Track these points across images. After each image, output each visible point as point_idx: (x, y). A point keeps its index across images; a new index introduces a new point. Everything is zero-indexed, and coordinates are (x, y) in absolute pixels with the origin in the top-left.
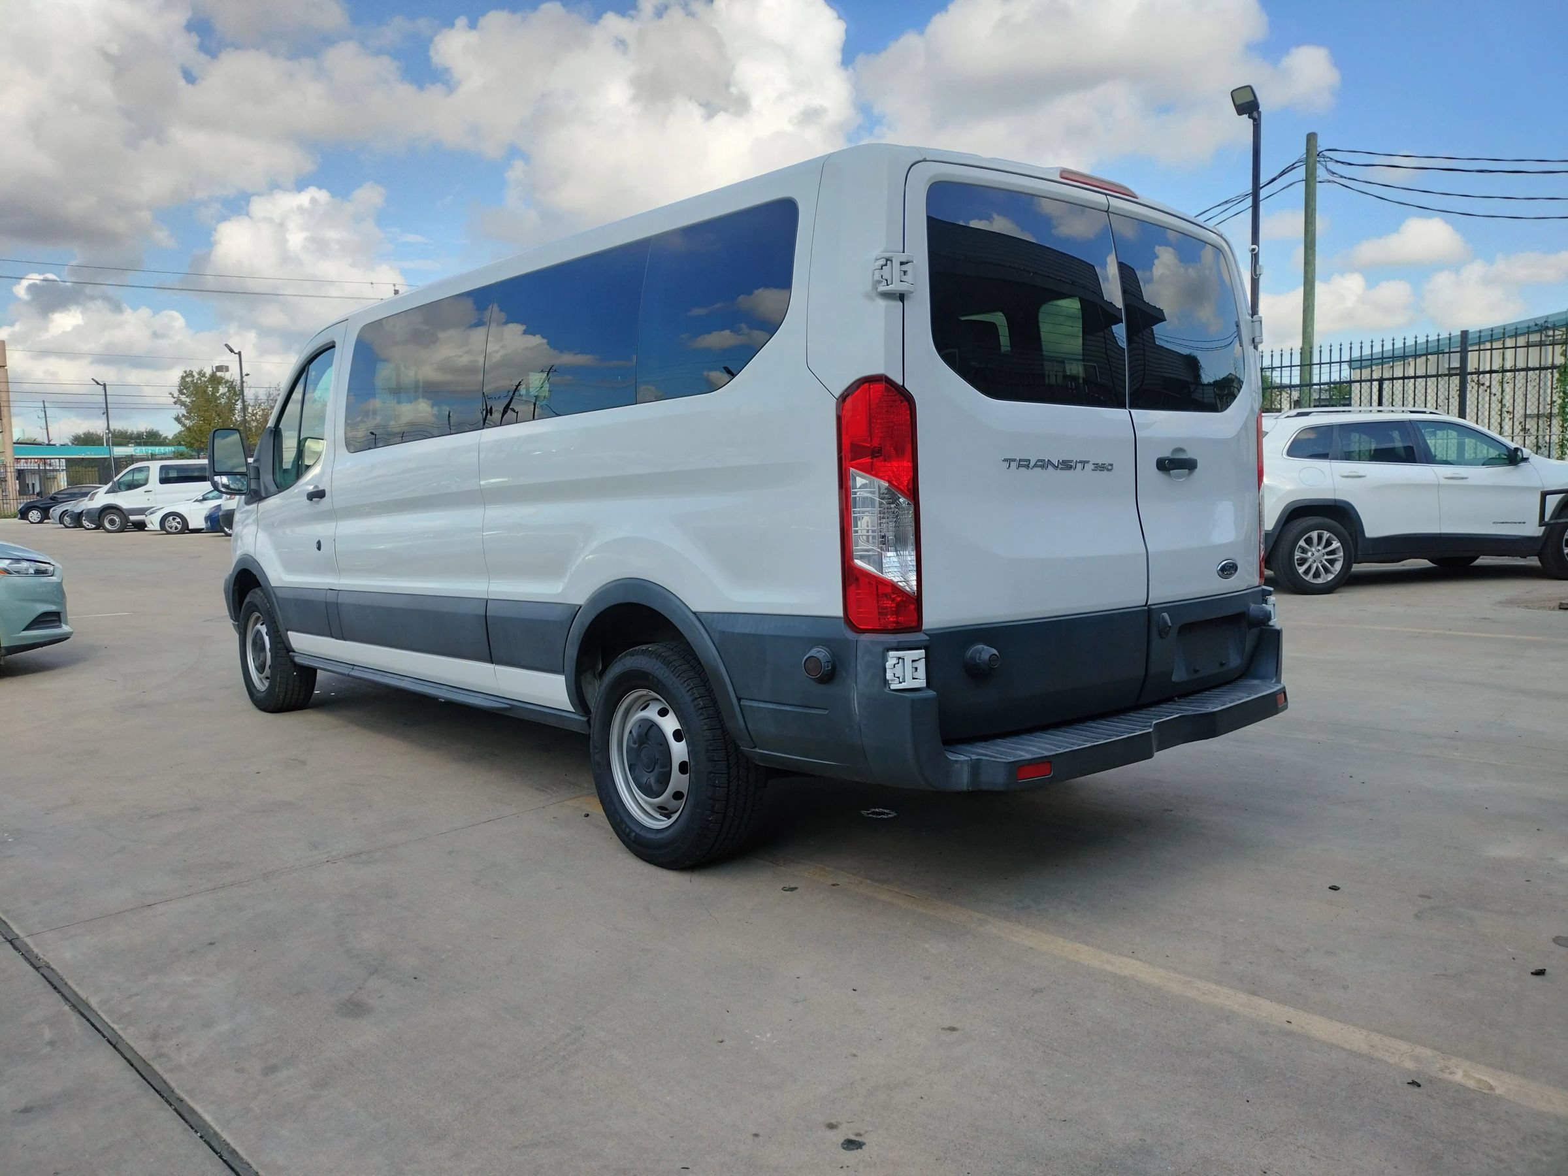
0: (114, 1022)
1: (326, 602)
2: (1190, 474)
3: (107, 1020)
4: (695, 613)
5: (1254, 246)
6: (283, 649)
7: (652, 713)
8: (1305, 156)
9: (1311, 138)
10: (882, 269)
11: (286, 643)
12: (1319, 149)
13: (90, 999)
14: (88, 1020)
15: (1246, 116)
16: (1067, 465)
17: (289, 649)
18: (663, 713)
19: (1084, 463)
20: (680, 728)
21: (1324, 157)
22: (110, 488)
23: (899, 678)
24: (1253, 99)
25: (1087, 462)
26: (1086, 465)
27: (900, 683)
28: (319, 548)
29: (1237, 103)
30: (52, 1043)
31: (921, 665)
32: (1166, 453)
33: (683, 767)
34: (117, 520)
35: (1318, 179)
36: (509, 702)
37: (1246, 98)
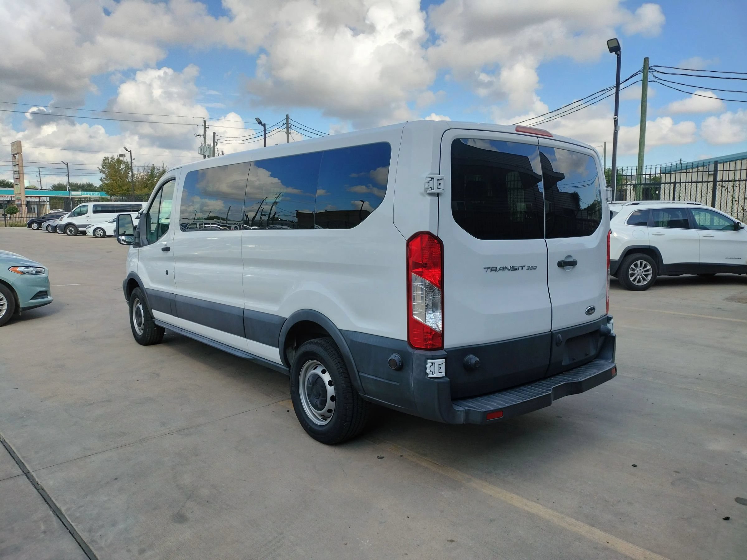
0: (72, 522)
1: (170, 299)
2: (573, 267)
3: (69, 520)
4: (339, 330)
5: (615, 117)
6: (149, 317)
7: (318, 371)
8: (643, 69)
9: (646, 60)
10: (429, 182)
11: (151, 315)
12: (650, 66)
13: (61, 508)
14: (61, 520)
15: (614, 53)
16: (514, 268)
17: (152, 317)
18: (324, 372)
19: (523, 267)
20: (331, 380)
21: (652, 69)
22: (70, 215)
23: (432, 372)
24: (617, 45)
25: (525, 266)
26: (524, 268)
27: (433, 374)
28: (167, 274)
29: (610, 46)
30: (44, 532)
31: (443, 366)
32: (562, 258)
33: (332, 398)
34: (73, 230)
35: (649, 80)
36: (253, 356)
37: (614, 44)
